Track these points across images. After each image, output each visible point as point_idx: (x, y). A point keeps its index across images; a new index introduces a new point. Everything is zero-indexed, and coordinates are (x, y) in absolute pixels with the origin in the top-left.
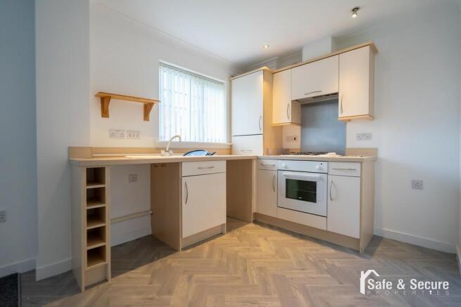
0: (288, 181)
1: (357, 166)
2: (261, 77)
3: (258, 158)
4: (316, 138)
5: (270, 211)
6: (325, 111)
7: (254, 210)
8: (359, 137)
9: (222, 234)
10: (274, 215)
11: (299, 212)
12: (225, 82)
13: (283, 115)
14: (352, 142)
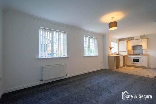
0: (133, 59)
1: (146, 56)
2: (126, 42)
3: (126, 55)
4: (137, 52)
5: (130, 64)
6: (139, 48)
7: (126, 64)
8: (146, 52)
9: (122, 67)
10: (131, 65)
11: (136, 64)
12: (117, 42)
13: (130, 48)
14: (144, 53)
